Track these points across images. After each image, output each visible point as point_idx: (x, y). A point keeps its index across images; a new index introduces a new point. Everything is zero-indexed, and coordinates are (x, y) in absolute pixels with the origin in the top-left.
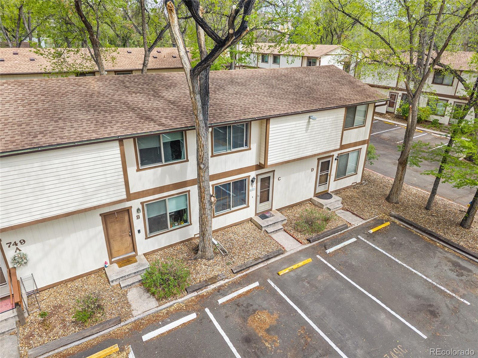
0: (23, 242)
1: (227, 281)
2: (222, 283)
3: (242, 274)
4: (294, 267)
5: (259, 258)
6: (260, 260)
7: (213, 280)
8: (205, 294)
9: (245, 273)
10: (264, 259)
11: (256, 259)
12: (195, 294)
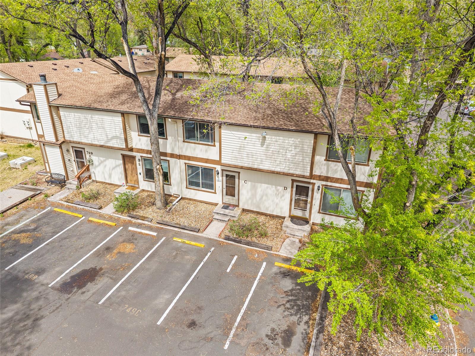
0: (92, 153)
1: (149, 223)
2: (146, 223)
3: (160, 226)
4: (187, 242)
5: (180, 225)
6: (178, 226)
7: (143, 218)
8: (133, 222)
9: (162, 226)
10: (181, 227)
11: (177, 224)
12: (130, 219)
